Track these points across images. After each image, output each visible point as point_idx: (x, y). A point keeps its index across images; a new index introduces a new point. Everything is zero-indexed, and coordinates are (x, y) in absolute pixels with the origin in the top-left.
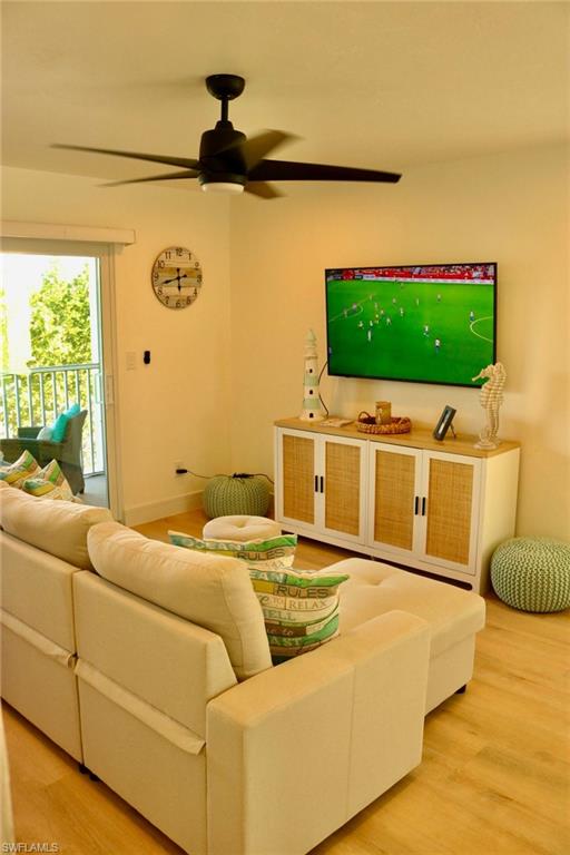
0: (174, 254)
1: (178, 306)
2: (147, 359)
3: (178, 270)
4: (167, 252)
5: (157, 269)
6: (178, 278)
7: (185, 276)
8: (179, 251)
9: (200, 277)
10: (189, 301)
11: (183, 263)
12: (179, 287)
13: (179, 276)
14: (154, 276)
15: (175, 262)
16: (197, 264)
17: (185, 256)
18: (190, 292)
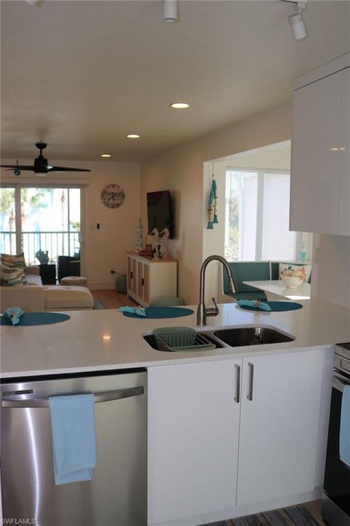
0: (111, 188)
1: (113, 207)
2: (98, 227)
3: (113, 193)
4: (108, 187)
5: (104, 193)
6: (113, 197)
8: (113, 186)
9: (124, 196)
10: (118, 205)
11: (115, 191)
12: (113, 200)
13: (113, 195)
14: (103, 196)
15: (111, 190)
16: (122, 191)
17: (116, 188)
18: (119, 202)
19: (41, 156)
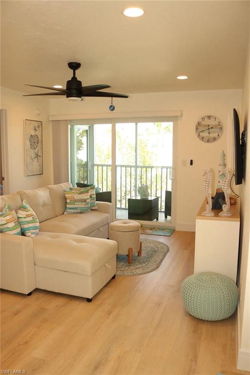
0: (206, 119)
1: (208, 141)
2: (191, 163)
3: (209, 126)
4: (203, 119)
5: (198, 125)
6: (209, 129)
7: (212, 128)
8: (209, 117)
9: (221, 129)
10: (215, 139)
11: (212, 122)
12: (209, 133)
13: (209, 128)
14: (197, 129)
15: (207, 122)
16: (220, 122)
17: (212, 119)
18: (216, 135)
19: (74, 78)
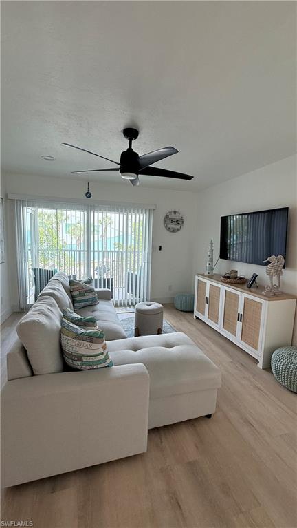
0: (173, 214)
1: (173, 231)
2: (160, 249)
3: (174, 219)
4: (170, 213)
5: (167, 218)
8: (175, 212)
9: (183, 222)
10: (178, 230)
11: (176, 217)
14: (165, 221)
16: (182, 217)
17: (177, 214)
18: (179, 227)
19: (130, 150)
